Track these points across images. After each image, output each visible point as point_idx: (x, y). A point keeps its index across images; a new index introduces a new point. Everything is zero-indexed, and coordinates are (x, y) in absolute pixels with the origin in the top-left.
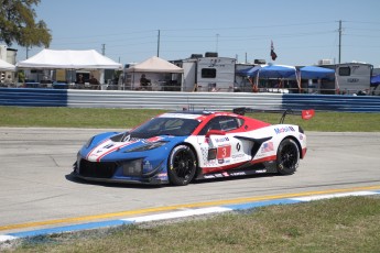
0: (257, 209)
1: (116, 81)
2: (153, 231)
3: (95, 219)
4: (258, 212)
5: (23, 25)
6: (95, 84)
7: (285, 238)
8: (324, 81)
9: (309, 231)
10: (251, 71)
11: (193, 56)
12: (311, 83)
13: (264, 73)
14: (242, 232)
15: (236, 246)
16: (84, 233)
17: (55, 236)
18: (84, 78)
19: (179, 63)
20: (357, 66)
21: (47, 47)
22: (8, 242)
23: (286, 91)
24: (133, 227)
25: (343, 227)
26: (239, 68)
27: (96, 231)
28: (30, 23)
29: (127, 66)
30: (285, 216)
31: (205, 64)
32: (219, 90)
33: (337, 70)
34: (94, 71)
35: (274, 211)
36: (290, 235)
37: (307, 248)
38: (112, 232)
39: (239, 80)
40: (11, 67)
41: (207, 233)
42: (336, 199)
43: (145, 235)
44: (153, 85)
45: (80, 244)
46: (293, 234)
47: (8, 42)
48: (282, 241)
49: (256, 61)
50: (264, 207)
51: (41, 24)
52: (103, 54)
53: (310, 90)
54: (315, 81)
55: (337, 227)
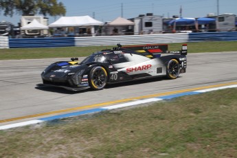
0: (176, 98)
1: (100, 32)
2: (118, 114)
3: (87, 108)
4: (177, 100)
5: (52, 5)
6: (89, 34)
7: (192, 114)
8: (210, 25)
9: (205, 110)
10: (171, 22)
11: (141, 16)
12: (203, 26)
13: (178, 23)
14: (168, 112)
15: (164, 121)
16: (80, 117)
17: (64, 119)
18: (84, 31)
19: (132, 20)
20: (228, 16)
21: (64, 15)
22: (38, 124)
23: (190, 32)
24: (107, 112)
25: (225, 106)
26: (165, 21)
27: (87, 116)
28: (55, 4)
29: (106, 23)
30: (192, 102)
31: (147, 19)
32: (155, 33)
33: (217, 19)
34: (88, 26)
35: (185, 99)
36: (195, 113)
37: (205, 120)
38: (96, 115)
39: (165, 27)
40: (46, 27)
41: (149, 114)
42: (220, 91)
43: (113, 116)
44: (119, 33)
45: (77, 124)
46: (197, 112)
47: (44, 14)
48: (191, 117)
49: (174, 17)
50: (180, 97)
51: (61, 4)
52: (94, 18)
53: (203, 30)
54: (205, 26)
55: (221, 106)
